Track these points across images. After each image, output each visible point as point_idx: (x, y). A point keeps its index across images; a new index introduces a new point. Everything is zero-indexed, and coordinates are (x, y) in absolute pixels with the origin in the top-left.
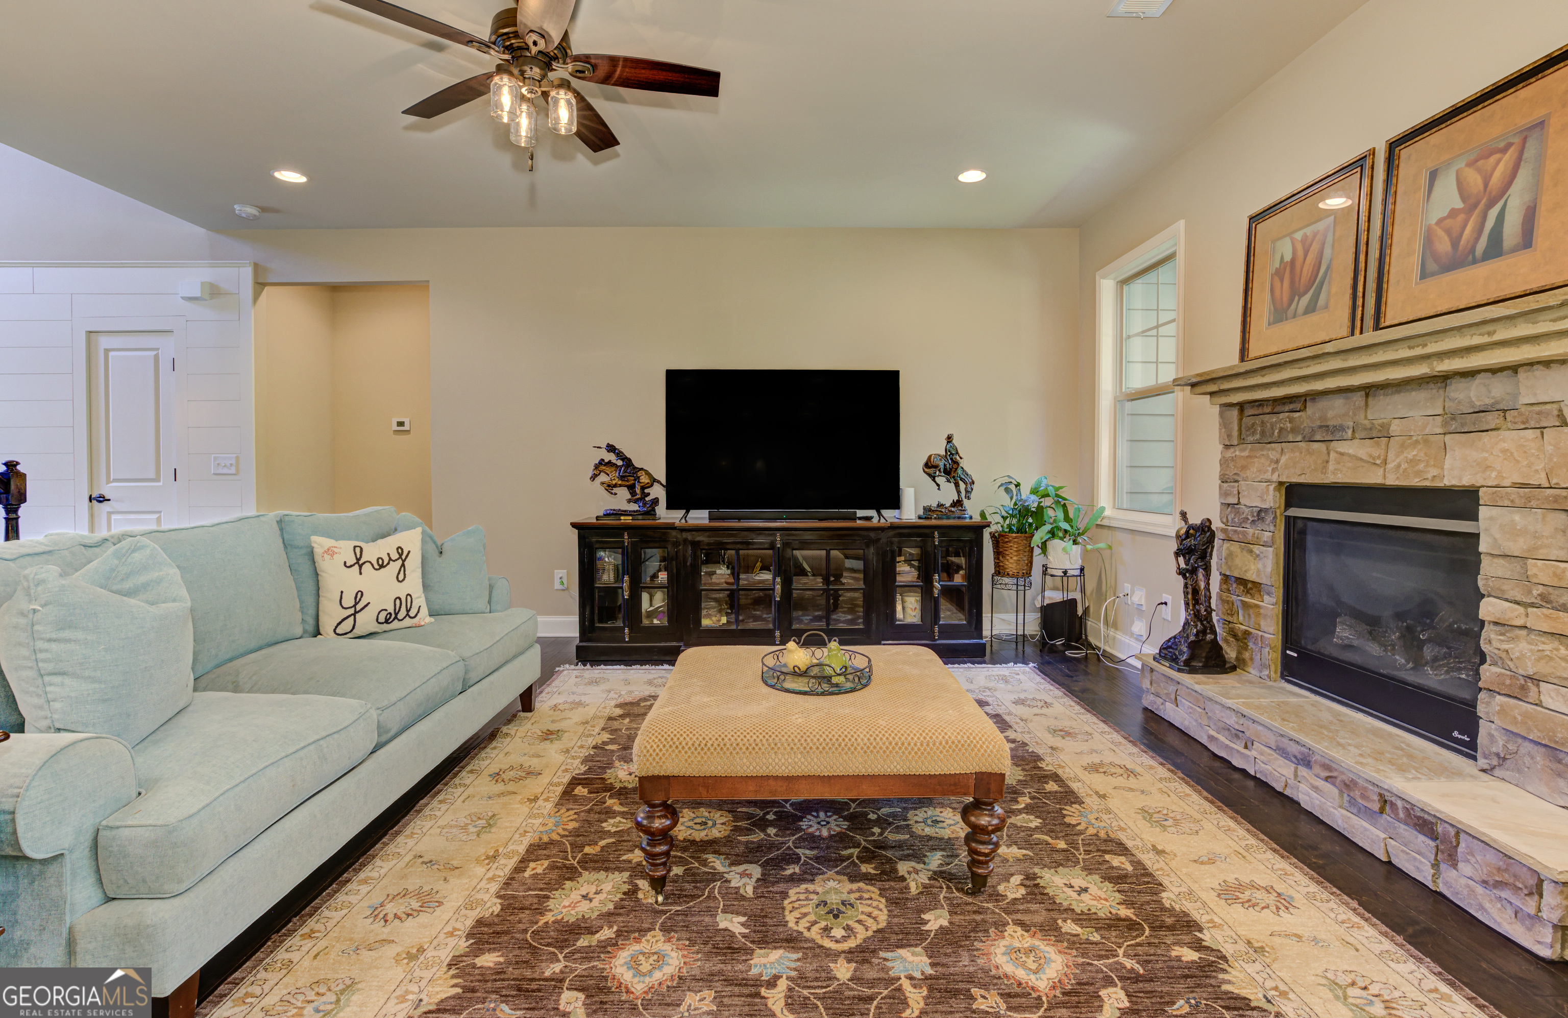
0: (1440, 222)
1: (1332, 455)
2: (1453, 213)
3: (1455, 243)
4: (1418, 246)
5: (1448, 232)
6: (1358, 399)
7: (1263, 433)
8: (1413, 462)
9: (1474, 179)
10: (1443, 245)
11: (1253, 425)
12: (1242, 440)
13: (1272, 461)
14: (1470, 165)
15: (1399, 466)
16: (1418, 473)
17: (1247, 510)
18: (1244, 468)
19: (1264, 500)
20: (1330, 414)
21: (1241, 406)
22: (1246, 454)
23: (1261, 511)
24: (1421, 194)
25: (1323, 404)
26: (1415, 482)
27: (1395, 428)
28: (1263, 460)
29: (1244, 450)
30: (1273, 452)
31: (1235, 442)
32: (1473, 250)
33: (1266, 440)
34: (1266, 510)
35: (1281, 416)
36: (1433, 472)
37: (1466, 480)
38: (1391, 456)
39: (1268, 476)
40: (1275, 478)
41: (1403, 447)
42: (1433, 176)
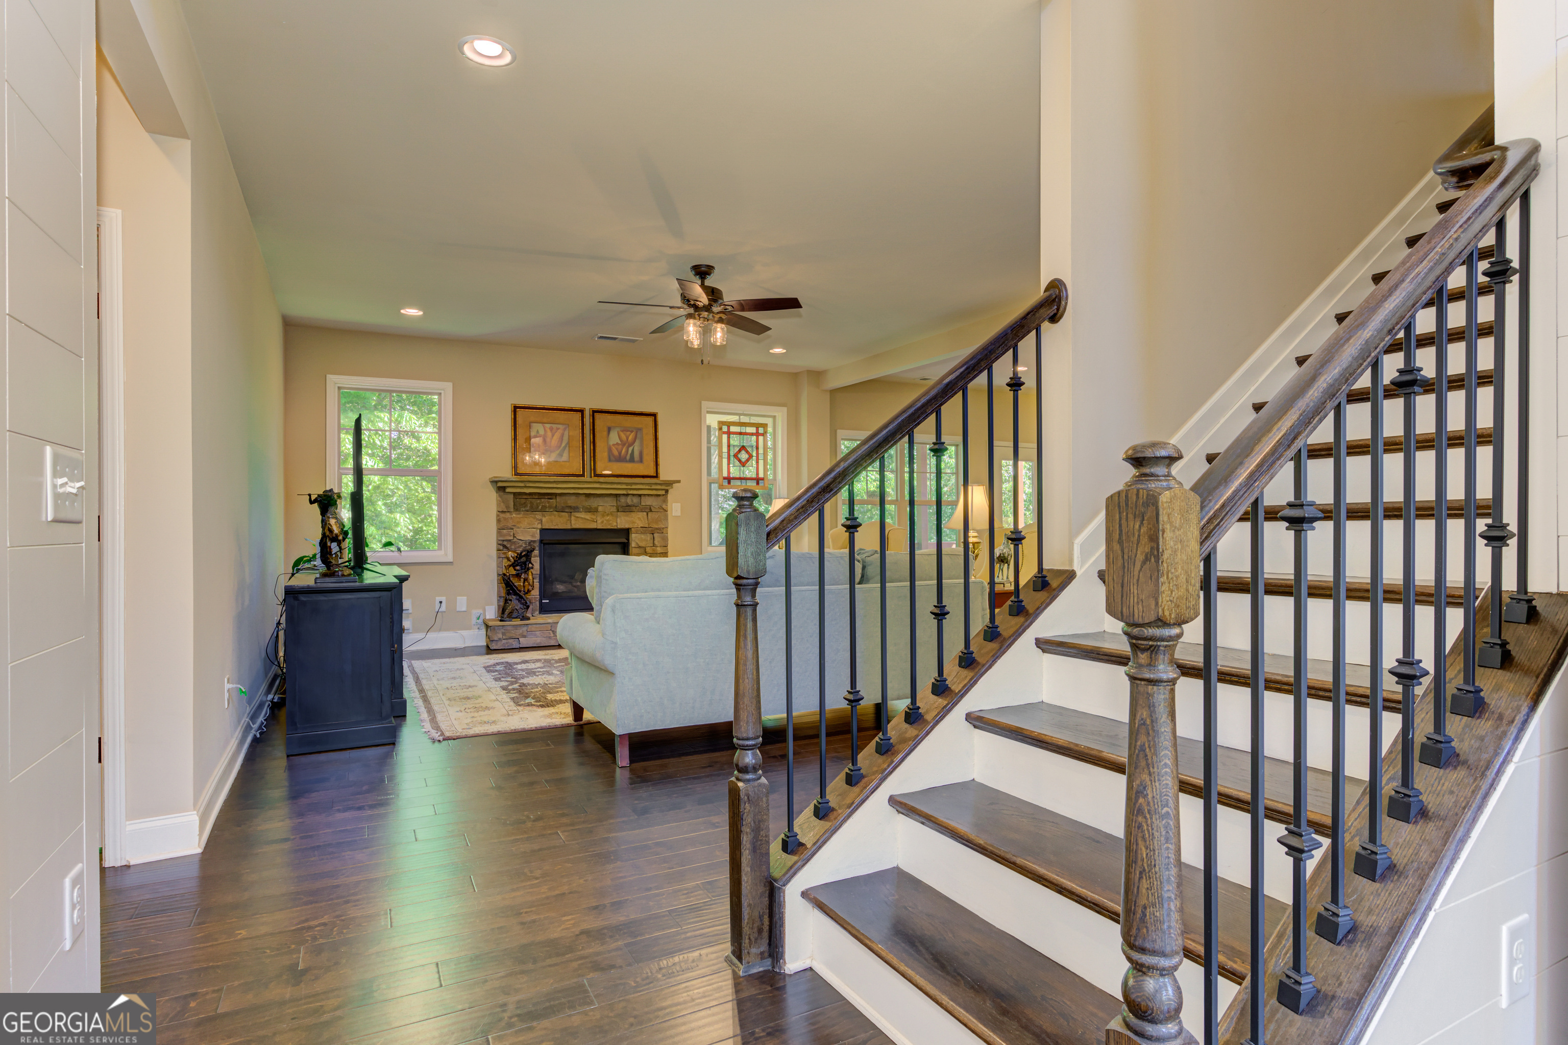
0: (614, 445)
1: (573, 518)
2: (617, 444)
3: (620, 453)
4: (606, 449)
5: (617, 449)
6: (583, 498)
7: (531, 507)
8: (608, 521)
9: (624, 438)
10: (616, 453)
11: (525, 503)
12: (517, 509)
13: (537, 519)
14: (622, 431)
15: (602, 522)
16: (610, 524)
17: (521, 542)
18: (519, 522)
19: (532, 536)
20: (569, 502)
21: (514, 494)
22: (521, 516)
23: (532, 541)
24: (605, 433)
25: (567, 498)
26: (609, 527)
27: (600, 509)
28: (531, 519)
29: (519, 514)
30: (539, 516)
31: (512, 510)
32: (626, 458)
33: (534, 510)
34: (534, 541)
35: (543, 500)
36: (615, 524)
37: (627, 526)
38: (598, 518)
39: (535, 526)
40: (540, 526)
41: (603, 516)
42: (609, 429)
